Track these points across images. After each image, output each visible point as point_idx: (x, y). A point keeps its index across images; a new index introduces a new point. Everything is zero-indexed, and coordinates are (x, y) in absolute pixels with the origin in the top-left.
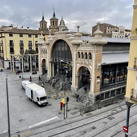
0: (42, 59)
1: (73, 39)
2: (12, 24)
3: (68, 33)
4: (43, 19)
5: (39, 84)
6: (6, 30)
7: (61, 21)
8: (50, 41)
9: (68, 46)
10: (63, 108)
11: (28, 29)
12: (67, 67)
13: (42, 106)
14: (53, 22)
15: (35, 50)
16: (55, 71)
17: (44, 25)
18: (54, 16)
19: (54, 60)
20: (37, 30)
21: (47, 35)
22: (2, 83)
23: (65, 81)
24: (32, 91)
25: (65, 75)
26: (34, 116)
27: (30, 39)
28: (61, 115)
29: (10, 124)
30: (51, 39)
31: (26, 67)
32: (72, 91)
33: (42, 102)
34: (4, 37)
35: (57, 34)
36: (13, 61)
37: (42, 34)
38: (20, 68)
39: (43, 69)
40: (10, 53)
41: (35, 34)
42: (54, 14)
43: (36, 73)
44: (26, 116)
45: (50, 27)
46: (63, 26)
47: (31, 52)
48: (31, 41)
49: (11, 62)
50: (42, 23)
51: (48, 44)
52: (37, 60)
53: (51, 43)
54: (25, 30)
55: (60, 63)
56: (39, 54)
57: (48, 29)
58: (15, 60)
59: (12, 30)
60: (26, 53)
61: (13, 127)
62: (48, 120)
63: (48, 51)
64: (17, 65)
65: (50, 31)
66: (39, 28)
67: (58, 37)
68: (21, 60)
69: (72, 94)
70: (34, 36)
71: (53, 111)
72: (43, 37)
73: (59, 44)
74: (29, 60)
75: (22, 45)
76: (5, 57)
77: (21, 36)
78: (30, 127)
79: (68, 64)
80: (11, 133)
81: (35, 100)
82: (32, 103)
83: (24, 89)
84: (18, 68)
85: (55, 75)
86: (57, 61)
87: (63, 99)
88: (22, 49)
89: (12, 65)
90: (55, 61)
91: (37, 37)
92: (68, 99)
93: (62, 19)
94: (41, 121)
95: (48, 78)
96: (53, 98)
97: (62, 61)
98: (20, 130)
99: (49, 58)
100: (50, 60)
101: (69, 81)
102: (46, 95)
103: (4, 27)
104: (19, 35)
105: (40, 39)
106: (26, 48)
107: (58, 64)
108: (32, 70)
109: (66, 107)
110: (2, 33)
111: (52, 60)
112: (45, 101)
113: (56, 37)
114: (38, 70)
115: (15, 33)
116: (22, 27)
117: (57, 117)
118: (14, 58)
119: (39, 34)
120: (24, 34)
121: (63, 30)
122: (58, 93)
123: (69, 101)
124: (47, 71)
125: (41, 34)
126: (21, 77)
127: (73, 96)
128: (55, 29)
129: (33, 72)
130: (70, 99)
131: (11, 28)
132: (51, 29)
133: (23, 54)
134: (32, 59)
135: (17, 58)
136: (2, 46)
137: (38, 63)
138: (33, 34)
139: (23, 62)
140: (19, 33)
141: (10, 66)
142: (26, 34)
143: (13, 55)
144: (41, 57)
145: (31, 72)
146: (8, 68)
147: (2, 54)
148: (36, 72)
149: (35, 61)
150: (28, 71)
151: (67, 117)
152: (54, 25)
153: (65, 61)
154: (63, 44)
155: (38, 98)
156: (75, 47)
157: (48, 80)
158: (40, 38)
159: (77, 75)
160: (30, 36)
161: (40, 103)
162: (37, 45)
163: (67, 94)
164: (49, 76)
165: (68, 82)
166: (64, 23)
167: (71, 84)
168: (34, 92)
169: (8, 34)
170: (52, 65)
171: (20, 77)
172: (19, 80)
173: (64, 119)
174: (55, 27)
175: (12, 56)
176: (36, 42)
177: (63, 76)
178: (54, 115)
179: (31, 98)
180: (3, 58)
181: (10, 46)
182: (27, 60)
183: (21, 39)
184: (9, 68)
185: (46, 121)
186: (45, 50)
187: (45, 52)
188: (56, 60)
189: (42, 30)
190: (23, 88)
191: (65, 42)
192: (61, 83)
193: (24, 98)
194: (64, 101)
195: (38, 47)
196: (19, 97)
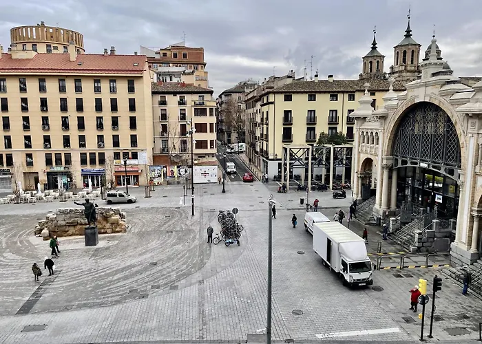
0: (363, 157)
1: (468, 100)
2: (292, 71)
3: (449, 83)
4: (374, 48)
5: (350, 226)
6: (278, 85)
7: (430, 48)
8: (389, 108)
9: (449, 120)
10: (420, 306)
11: (331, 80)
12: (441, 186)
13: (354, 287)
14: (405, 53)
15: (345, 132)
16: (398, 192)
17: (375, 65)
18: (408, 35)
19: (400, 161)
20: (353, 81)
21: (383, 91)
22: (260, 213)
23: (431, 227)
24: (329, 242)
25: (432, 208)
26: (332, 309)
27: (335, 105)
28: (411, 325)
29: (272, 314)
30: (393, 102)
31: (319, 178)
32: (453, 260)
33: (357, 276)
34: (272, 103)
35: (413, 87)
36: (288, 162)
37: (368, 91)
38: (303, 178)
39: (362, 184)
40: (283, 142)
41: (347, 92)
42: (408, 31)
43: (344, 195)
44: (311, 303)
45: (392, 68)
46: (436, 61)
47: (334, 138)
48: (336, 111)
49: (282, 162)
50: (370, 59)
51: (383, 118)
52: (349, 159)
53: (391, 113)
54: (322, 82)
55: (418, 171)
56: (355, 143)
57: (387, 76)
58: (293, 160)
59: (291, 84)
60: (320, 142)
61: (279, 323)
62: (371, 332)
63: (380, 135)
64: (296, 172)
65: (392, 79)
66: (361, 75)
67: (417, 97)
68: (307, 159)
69: (454, 270)
70: (346, 96)
71: (387, 309)
72: (371, 99)
73: (419, 115)
74: (328, 159)
75: (312, 120)
76: (271, 152)
77: (312, 98)
78: (319, 336)
79: (445, 177)
80: (273, 338)
81: (338, 267)
82: (327, 272)
83: (309, 234)
84: (298, 178)
85: (398, 206)
86: (409, 164)
87: (421, 280)
88: (312, 132)
89: (285, 169)
90: (400, 165)
91: (352, 98)
92: (437, 284)
93: (434, 42)
94: (351, 329)
95: (377, 212)
96: (388, 271)
97: (424, 165)
98: (294, 337)
99: (384, 157)
100: (385, 162)
101: (446, 230)
102: (367, 259)
103: (275, 78)
104: (306, 96)
105: (360, 105)
106: (322, 128)
107: (410, 174)
108: (333, 186)
109: (429, 306)
110: (268, 93)
111: (390, 163)
112: (364, 275)
113: (409, 97)
114: (349, 188)
115: (298, 92)
116: (316, 76)
117: (396, 330)
118: (291, 155)
119: (359, 91)
120: (320, 92)
121: (434, 75)
122: (406, 260)
123: (440, 289)
124: (373, 193)
125: (364, 91)
126: (305, 202)
127: (458, 276)
128: (408, 74)
129: (336, 191)
130: (447, 284)
131: (289, 81)
132: (396, 75)
133: (312, 145)
134: (335, 158)
135: (299, 155)
136: (267, 125)
137: (350, 168)
138: (343, 92)
139: (312, 163)
140: (306, 92)
141: (280, 172)
142: (325, 92)
143: (288, 147)
144: (359, 153)
145: (331, 192)
146: (275, 177)
147: (265, 143)
148: (344, 193)
149: (342, 163)
150: (323, 188)
151: (430, 336)
152: (404, 61)
153: (434, 167)
154: (431, 115)
155: (344, 264)
156: (473, 125)
157: (376, 216)
158: (362, 102)
159: (475, 214)
160: (334, 97)
161: (349, 277)
162: (350, 121)
163: (436, 267)
164: (379, 206)
165: (442, 230)
166: (439, 52)
167: (452, 237)
168: (334, 245)
169: (282, 97)
170: (390, 178)
171: (302, 201)
172: (299, 209)
173: (422, 339)
174: (409, 68)
175: (286, 149)
176: (350, 111)
177: (425, 212)
178: (390, 321)
179: (326, 260)
180: (267, 153)
181: (284, 125)
182: (321, 160)
183: (312, 105)
184: (278, 178)
185: (365, 332)
186: (372, 133)
187: (372, 138)
188: (404, 162)
189: (368, 80)
190: (307, 231)
191: (437, 109)
192: (418, 231)
193: (307, 257)
194: (423, 286)
195: (355, 127)
196: (295, 252)
